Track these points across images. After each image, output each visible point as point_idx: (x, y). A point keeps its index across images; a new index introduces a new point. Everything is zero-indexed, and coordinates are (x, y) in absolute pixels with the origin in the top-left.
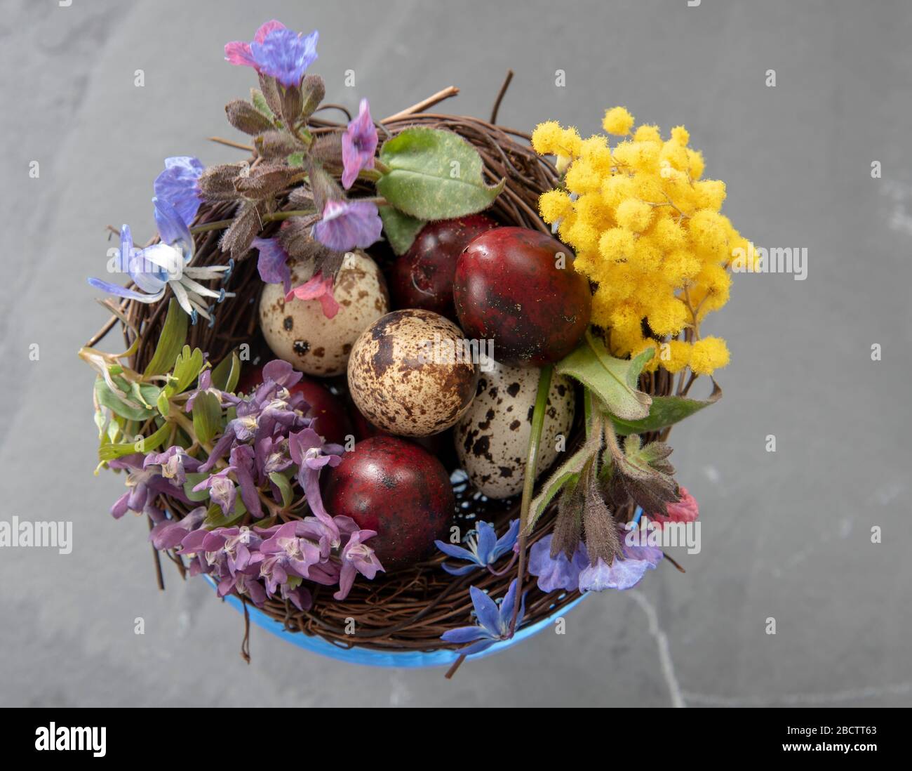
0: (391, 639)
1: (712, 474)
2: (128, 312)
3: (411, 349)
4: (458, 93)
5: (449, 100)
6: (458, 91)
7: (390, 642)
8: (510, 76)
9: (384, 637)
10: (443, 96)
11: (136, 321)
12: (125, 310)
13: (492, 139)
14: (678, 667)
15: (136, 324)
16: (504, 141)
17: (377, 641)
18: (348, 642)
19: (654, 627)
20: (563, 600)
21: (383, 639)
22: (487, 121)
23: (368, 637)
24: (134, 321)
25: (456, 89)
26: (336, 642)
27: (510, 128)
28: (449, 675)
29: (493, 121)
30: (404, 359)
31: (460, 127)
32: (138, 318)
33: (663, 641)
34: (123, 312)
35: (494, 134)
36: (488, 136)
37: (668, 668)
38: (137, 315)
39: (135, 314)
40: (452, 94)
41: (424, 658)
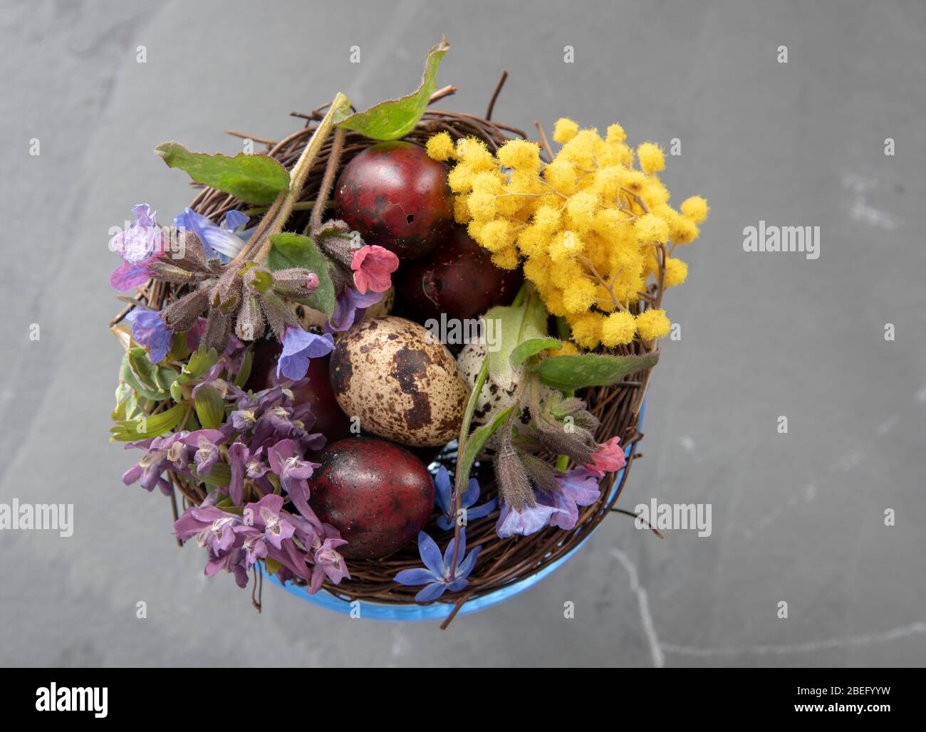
0: (390, 593)
1: (688, 443)
2: (150, 292)
3: (448, 411)
4: (456, 92)
5: (448, 97)
6: (455, 90)
7: (390, 596)
8: (505, 76)
9: (384, 592)
10: (442, 94)
11: (158, 300)
12: (148, 289)
13: (487, 135)
14: (657, 621)
15: (158, 303)
16: (498, 136)
17: (378, 595)
18: (351, 596)
19: (634, 584)
20: (549, 559)
21: (383, 594)
22: (483, 117)
23: (370, 592)
24: (156, 299)
25: (454, 88)
26: (342, 596)
27: (503, 124)
28: (444, 626)
29: (489, 118)
30: (442, 420)
31: (458, 123)
32: (160, 297)
33: (643, 597)
34: (146, 291)
35: (488, 129)
36: (483, 131)
37: (647, 621)
38: (160, 294)
39: (157, 293)
40: (450, 93)
41: (424, 613)
